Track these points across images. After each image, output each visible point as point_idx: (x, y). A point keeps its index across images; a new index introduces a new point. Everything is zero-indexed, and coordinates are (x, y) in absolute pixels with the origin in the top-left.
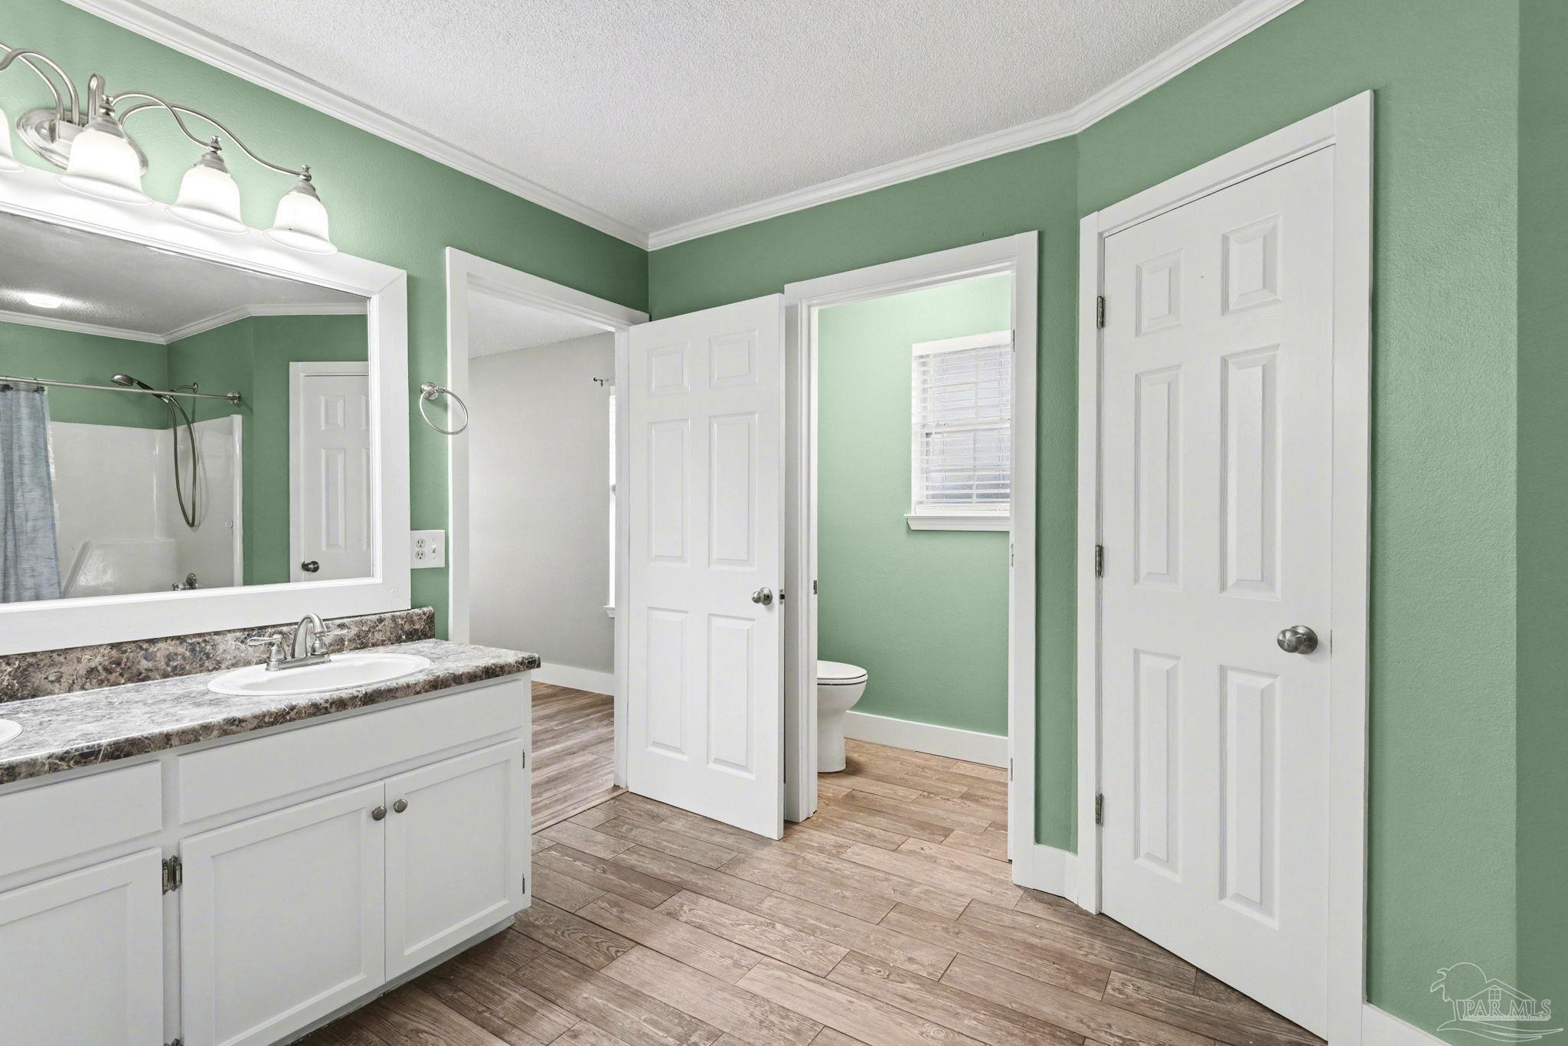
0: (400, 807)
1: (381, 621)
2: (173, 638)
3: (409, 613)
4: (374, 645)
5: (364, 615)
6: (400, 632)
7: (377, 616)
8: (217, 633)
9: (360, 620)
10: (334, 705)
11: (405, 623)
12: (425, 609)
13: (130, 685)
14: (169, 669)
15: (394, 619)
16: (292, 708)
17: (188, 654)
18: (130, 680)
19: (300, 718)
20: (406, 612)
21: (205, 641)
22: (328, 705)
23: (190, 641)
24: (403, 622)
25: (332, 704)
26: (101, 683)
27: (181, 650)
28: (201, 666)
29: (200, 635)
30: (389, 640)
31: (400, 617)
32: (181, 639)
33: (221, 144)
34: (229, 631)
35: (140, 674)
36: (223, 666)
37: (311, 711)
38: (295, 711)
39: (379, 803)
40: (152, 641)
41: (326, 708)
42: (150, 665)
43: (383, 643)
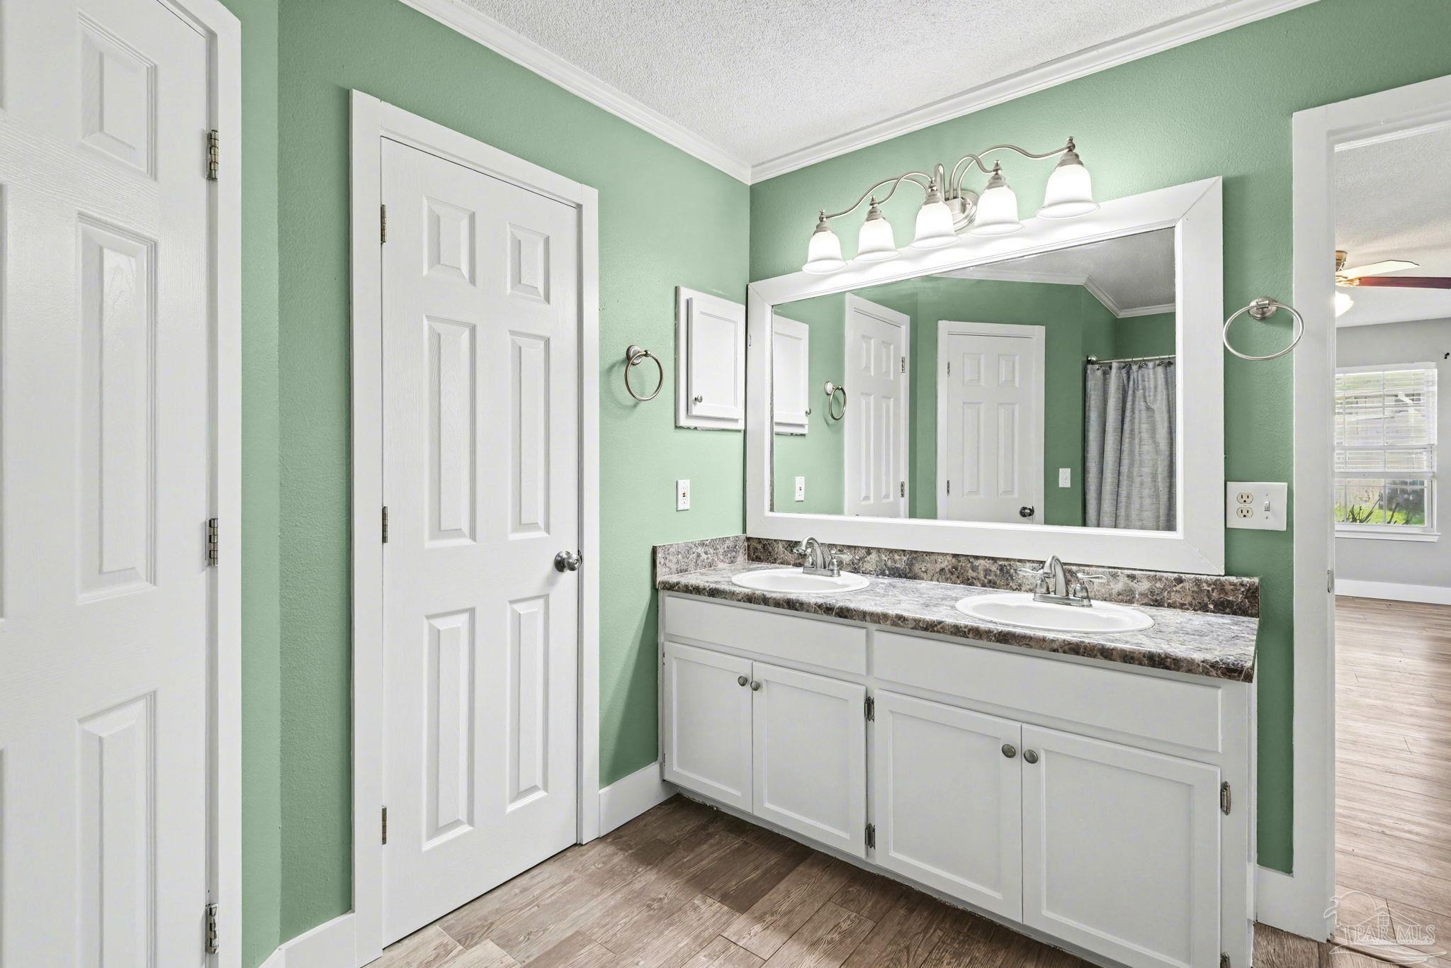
0: (1032, 758)
1: (1180, 581)
2: (989, 558)
3: (1219, 580)
4: (1170, 606)
5: (1159, 571)
6: (1206, 599)
7: (1176, 575)
8: (1020, 561)
9: (1154, 576)
10: (971, 632)
11: (1213, 590)
12: (1246, 580)
13: (962, 586)
14: (986, 581)
15: (1198, 583)
16: (940, 623)
17: (998, 572)
18: (962, 583)
19: (944, 632)
20: (1216, 578)
21: (1010, 565)
22: (966, 630)
23: (1000, 563)
24: (1210, 589)
25: (970, 630)
26: (947, 580)
27: (994, 568)
28: (1007, 585)
29: (1007, 560)
30: (1191, 605)
31: (1207, 582)
32: (994, 559)
33: (1001, 166)
34: (1029, 561)
35: (969, 579)
36: (1023, 589)
37: (952, 629)
38: (941, 625)
39: (1015, 742)
40: (977, 558)
41: (965, 632)
42: (974, 574)
43: (1182, 606)
